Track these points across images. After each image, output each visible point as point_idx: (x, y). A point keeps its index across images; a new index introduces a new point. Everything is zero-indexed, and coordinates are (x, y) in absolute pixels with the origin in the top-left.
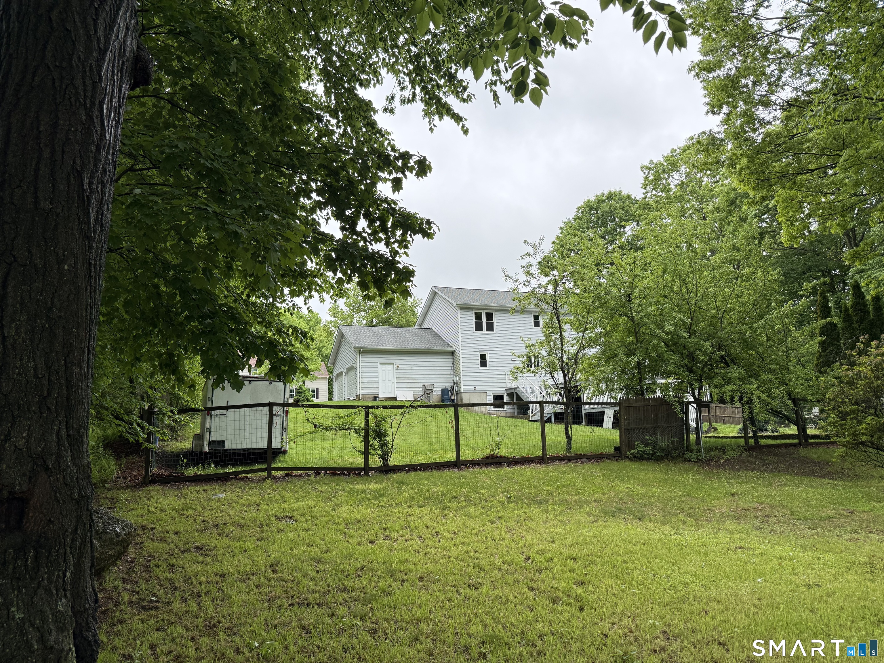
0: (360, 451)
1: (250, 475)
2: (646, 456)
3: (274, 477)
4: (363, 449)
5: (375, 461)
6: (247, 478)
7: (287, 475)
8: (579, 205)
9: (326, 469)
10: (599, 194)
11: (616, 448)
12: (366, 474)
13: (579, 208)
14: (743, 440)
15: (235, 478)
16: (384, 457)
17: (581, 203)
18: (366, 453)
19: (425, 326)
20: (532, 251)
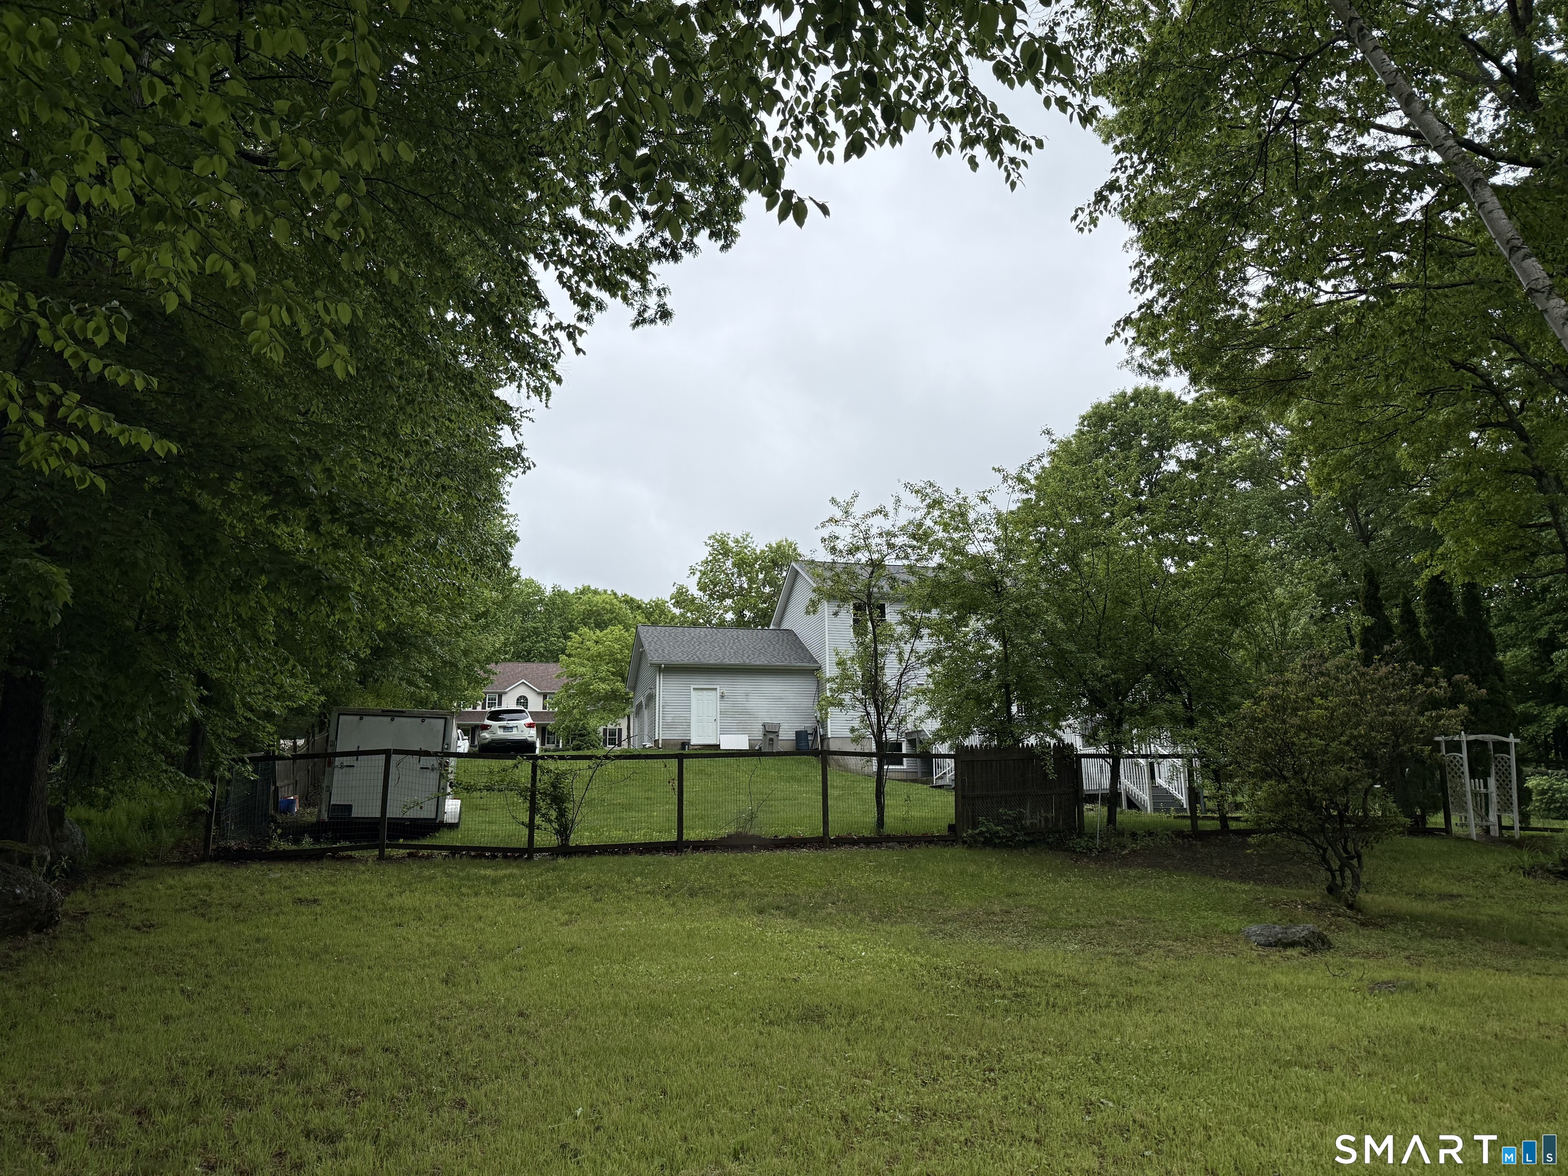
0: (523, 823)
1: (352, 853)
2: (997, 841)
3: (390, 859)
4: (527, 820)
5: (546, 837)
6: (350, 857)
7: (410, 855)
8: (1084, 413)
9: (469, 849)
10: (1117, 393)
11: (951, 827)
12: (530, 858)
13: (1084, 418)
14: (1189, 822)
15: (333, 857)
16: (564, 831)
17: (1086, 409)
18: (531, 826)
19: (785, 626)
20: (838, 514)
